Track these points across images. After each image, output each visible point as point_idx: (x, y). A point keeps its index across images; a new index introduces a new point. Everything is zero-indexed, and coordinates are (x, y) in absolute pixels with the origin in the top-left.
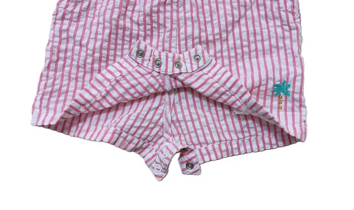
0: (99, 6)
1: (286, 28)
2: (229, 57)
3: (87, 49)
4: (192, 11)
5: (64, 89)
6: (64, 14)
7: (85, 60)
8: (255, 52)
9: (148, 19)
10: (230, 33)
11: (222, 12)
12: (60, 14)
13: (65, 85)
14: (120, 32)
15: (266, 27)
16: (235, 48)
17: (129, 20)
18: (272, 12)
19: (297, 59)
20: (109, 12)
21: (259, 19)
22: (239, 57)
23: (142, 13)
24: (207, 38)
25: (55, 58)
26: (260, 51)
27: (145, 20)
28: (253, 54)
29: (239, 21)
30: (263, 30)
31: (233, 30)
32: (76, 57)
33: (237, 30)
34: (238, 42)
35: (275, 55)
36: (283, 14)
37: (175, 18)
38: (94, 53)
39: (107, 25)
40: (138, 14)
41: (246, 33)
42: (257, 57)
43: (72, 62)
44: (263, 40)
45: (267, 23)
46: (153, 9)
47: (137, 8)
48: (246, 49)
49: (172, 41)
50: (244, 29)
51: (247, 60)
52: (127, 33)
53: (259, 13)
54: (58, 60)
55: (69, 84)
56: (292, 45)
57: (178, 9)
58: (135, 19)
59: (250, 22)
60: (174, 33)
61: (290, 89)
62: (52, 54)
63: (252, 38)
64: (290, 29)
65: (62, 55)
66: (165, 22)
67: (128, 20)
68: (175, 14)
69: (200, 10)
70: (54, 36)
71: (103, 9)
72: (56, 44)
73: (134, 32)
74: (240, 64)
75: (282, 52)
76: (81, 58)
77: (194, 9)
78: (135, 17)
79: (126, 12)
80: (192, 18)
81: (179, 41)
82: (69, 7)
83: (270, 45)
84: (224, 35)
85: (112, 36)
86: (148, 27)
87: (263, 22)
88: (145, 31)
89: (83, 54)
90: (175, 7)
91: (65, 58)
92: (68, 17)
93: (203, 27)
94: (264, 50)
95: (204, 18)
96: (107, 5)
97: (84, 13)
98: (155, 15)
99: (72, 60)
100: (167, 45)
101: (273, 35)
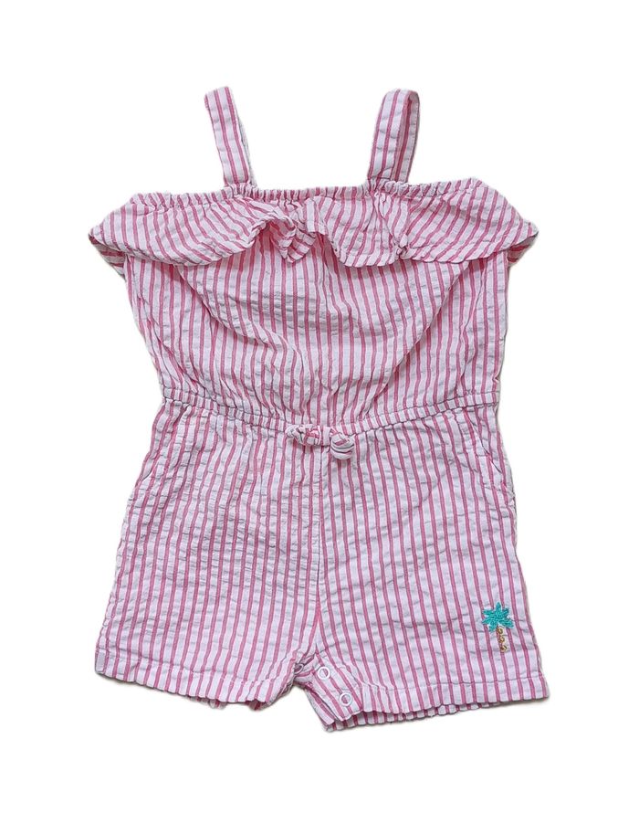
0: (198, 483)
1: (494, 514)
2: (405, 564)
3: (178, 550)
4: (342, 493)
5: (141, 615)
6: (146, 499)
7: (176, 568)
8: (445, 554)
9: (274, 507)
10: (406, 524)
11: (391, 493)
12: (140, 500)
13: (143, 610)
14: (231, 525)
15: (464, 513)
16: (413, 549)
17: (245, 508)
18: (473, 488)
19: (511, 567)
20: (214, 496)
21: (453, 499)
22: (420, 562)
23: (266, 497)
24: (367, 533)
25: (128, 567)
26: (455, 551)
27: (268, 509)
28: (443, 556)
29: (420, 507)
30: (459, 518)
31: (411, 519)
32: (160, 564)
33: (416, 519)
34: (418, 540)
35: (478, 556)
36: (489, 493)
37: (316, 506)
38: (188, 555)
39: (211, 515)
40: (258, 497)
41: (431, 524)
42: (449, 561)
43: (153, 573)
44: (457, 534)
45: (465, 506)
46: (283, 492)
47: (257, 488)
48: (431, 550)
49: (313, 542)
50: (427, 517)
51: (433, 567)
52: (241, 526)
53: (452, 491)
54: (132, 570)
55: (148, 607)
56: (503, 542)
57: (321, 492)
58: (254, 505)
59: (437, 507)
60: (316, 530)
61: (511, 616)
62: (125, 561)
63: (440, 532)
64: (500, 517)
65: (138, 561)
66: (300, 512)
67: (243, 508)
68: (316, 500)
69: (358, 492)
70: (128, 532)
71: (205, 489)
72: (131, 546)
73: (250, 525)
74: (422, 573)
75: (489, 552)
76: (169, 564)
77: (346, 491)
78: (255, 502)
79: (240, 495)
80: (343, 504)
81: (324, 542)
82: (154, 487)
83: (469, 542)
84: (395, 529)
85: (217, 531)
86: (273, 520)
87: (459, 505)
88: (267, 526)
89: (172, 558)
90: (316, 490)
91: (144, 565)
92: (151, 502)
93: (360, 517)
94: (459, 550)
95: (364, 502)
96: (212, 484)
97: (175, 496)
98: (285, 502)
99: (155, 567)
100: (305, 549)
101: (473, 526)
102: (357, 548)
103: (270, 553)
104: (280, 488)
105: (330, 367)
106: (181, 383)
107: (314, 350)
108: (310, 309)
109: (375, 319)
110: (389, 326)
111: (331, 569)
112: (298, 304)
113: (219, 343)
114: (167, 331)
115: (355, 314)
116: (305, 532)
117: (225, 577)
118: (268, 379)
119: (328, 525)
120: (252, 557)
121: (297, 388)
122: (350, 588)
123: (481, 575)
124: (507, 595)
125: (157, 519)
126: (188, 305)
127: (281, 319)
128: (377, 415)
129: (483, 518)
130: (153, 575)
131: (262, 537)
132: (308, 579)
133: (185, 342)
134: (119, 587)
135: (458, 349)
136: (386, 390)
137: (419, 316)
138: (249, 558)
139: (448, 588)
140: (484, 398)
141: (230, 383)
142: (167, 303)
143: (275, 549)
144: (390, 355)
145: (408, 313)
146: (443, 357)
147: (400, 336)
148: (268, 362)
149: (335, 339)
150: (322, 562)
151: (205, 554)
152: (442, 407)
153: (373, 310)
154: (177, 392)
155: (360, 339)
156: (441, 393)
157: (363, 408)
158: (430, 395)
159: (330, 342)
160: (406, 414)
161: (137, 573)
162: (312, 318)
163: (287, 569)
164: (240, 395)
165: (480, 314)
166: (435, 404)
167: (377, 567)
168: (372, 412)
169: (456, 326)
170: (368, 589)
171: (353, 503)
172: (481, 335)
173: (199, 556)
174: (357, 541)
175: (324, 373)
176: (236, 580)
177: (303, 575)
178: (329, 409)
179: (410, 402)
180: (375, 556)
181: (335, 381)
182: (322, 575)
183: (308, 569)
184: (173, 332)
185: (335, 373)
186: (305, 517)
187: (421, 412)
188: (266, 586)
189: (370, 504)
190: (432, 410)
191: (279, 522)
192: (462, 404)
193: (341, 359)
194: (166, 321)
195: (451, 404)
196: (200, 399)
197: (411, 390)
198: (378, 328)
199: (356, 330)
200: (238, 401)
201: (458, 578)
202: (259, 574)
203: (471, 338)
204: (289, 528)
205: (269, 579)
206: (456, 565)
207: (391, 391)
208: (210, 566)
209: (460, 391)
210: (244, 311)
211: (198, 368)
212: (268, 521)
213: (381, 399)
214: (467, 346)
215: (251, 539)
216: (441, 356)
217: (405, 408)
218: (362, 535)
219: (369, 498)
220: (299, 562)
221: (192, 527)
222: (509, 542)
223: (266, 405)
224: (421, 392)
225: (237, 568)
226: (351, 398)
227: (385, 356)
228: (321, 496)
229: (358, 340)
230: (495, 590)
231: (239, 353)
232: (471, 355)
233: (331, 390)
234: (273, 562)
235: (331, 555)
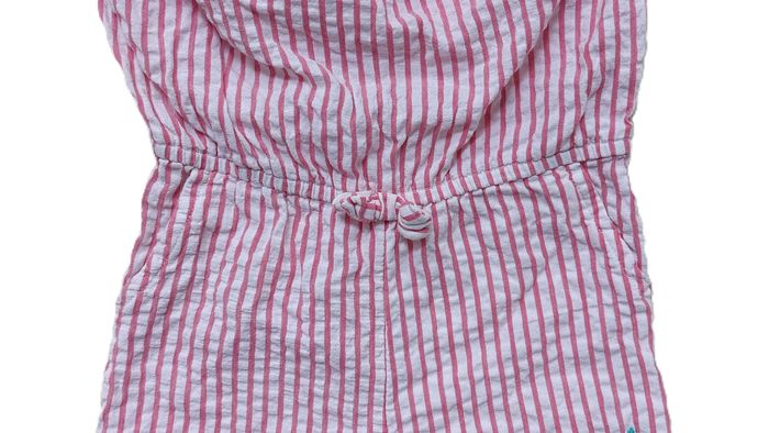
0: (213, 278)
1: (625, 308)
2: (503, 379)
3: (190, 371)
4: (415, 285)
6: (138, 304)
8: (556, 362)
9: (320, 309)
10: (503, 324)
11: (482, 282)
12: (130, 304)
14: (260, 335)
15: (581, 307)
16: (514, 358)
17: (280, 311)
18: (595, 273)
19: (648, 379)
20: (234, 296)
21: (566, 287)
22: (523, 375)
23: (308, 296)
24: (450, 337)
25: (118, 397)
26: (569, 358)
27: (312, 311)
28: (554, 366)
29: (521, 300)
30: (574, 313)
31: (509, 318)
32: (165, 390)
33: (517, 317)
35: (601, 365)
36: (618, 280)
37: (379, 305)
38: (204, 377)
39: (232, 322)
40: (298, 296)
41: (537, 323)
42: (562, 371)
44: (573, 336)
45: (584, 297)
46: (332, 287)
47: (296, 283)
48: (537, 359)
49: (377, 354)
50: (532, 314)
51: (540, 380)
52: (275, 337)
53: (564, 277)
54: (124, 402)
56: (638, 347)
57: (386, 285)
58: (293, 307)
59: (545, 299)
60: (380, 337)
62: (112, 391)
63: (550, 335)
64: (634, 312)
65: (134, 389)
66: (357, 314)
67: (277, 311)
68: (379, 296)
69: (436, 283)
70: (116, 350)
71: (223, 286)
72: (121, 368)
73: (288, 335)
74: (526, 390)
75: (617, 360)
77: (421, 281)
78: (293, 302)
79: (272, 293)
80: (417, 300)
81: (392, 354)
82: (150, 285)
83: (591, 347)
84: (489, 331)
85: (242, 344)
86: (320, 326)
87: (576, 296)
88: (311, 334)
89: (181, 381)
90: (379, 282)
91: (142, 393)
92: (147, 306)
93: (441, 316)
94: (576, 356)
95: (446, 295)
96: (231, 279)
97: (181, 296)
98: (335, 302)
99: (158, 395)
100: (365, 364)
101: (595, 324)
102: (438, 359)
103: (317, 371)
104: (328, 282)
105: (394, 108)
106: (180, 135)
107: (371, 85)
108: (362, 23)
109: (458, 36)
110: (476, 46)
111: (403, 389)
112: (345, 15)
113: (233, 77)
114: (154, 60)
115: (428, 30)
116: (365, 340)
117: (258, 404)
118: (304, 127)
119: (397, 329)
120: (293, 377)
121: (347, 139)
122: (429, 414)
123: (607, 391)
124: (644, 418)
125: (158, 330)
126: (185, 21)
127: (320, 39)
128: (461, 176)
129: (610, 314)
130: (156, 407)
131: (304, 351)
132: (371, 405)
133: (182, 75)
134: (106, 427)
135: (577, 78)
136: (473, 139)
137: (520, 31)
138: (290, 378)
139: (562, 410)
140: (612, 148)
141: (250, 134)
142: (154, 19)
143: (324, 366)
144: (480, 89)
145: (504, 27)
146: (554, 90)
147: (493, 61)
148: (302, 102)
149: (400, 69)
150: (390, 380)
151: (227, 375)
152: (552, 162)
153: (453, 23)
154: (174, 149)
155: (435, 69)
156: (552, 141)
157: (441, 166)
158: (537, 145)
159: (392, 74)
160: (503, 174)
161: (132, 405)
162: (366, 37)
163: (342, 393)
164: (265, 151)
165: (609, 25)
166: (544, 157)
167: (465, 384)
168: (454, 172)
169: (571, 46)
170: (453, 414)
171: (431, 299)
172: (610, 55)
173: (219, 379)
174: (437, 349)
175: (386, 117)
176: (273, 407)
177: (363, 399)
178: (393, 169)
179: (507, 157)
180: (462, 369)
181: (401, 128)
182: (390, 398)
183: (371, 390)
184: (163, 62)
185: (401, 117)
186: (365, 321)
187: (524, 170)
188: (314, 415)
189: (454, 298)
190: (538, 166)
191: (328, 329)
192: (581, 157)
193: (409, 97)
194: (153, 44)
195: (566, 157)
196: (211, 159)
197: (509, 139)
198: (461, 49)
199: (430, 55)
200: (264, 160)
201: (575, 395)
202: (303, 399)
203: (596, 60)
204: (343, 338)
205: (318, 405)
206: (572, 377)
207: (480, 142)
208: (235, 391)
209: (579, 138)
210: (266, 27)
211: (202, 114)
212: (312, 328)
213: (467, 152)
214: (591, 73)
215: (290, 354)
216: (551, 89)
217: (501, 165)
218: (443, 341)
219: (451, 289)
220: (357, 382)
221: (207, 340)
222: (644, 345)
223: (305, 166)
224: (523, 142)
225: (274, 391)
226: (424, 152)
227: (471, 91)
228: (386, 290)
229: (432, 70)
230: (627, 412)
231: (263, 91)
232: (595, 85)
233: (395, 141)
234: (323, 382)
235: (401, 370)
